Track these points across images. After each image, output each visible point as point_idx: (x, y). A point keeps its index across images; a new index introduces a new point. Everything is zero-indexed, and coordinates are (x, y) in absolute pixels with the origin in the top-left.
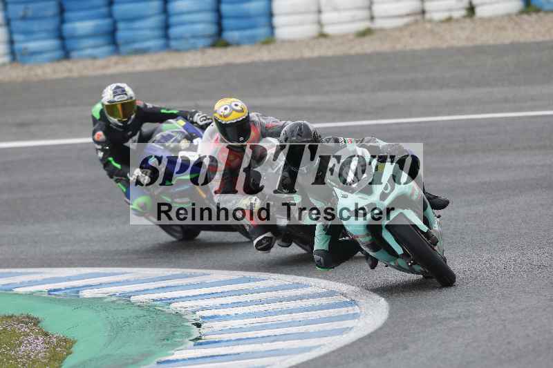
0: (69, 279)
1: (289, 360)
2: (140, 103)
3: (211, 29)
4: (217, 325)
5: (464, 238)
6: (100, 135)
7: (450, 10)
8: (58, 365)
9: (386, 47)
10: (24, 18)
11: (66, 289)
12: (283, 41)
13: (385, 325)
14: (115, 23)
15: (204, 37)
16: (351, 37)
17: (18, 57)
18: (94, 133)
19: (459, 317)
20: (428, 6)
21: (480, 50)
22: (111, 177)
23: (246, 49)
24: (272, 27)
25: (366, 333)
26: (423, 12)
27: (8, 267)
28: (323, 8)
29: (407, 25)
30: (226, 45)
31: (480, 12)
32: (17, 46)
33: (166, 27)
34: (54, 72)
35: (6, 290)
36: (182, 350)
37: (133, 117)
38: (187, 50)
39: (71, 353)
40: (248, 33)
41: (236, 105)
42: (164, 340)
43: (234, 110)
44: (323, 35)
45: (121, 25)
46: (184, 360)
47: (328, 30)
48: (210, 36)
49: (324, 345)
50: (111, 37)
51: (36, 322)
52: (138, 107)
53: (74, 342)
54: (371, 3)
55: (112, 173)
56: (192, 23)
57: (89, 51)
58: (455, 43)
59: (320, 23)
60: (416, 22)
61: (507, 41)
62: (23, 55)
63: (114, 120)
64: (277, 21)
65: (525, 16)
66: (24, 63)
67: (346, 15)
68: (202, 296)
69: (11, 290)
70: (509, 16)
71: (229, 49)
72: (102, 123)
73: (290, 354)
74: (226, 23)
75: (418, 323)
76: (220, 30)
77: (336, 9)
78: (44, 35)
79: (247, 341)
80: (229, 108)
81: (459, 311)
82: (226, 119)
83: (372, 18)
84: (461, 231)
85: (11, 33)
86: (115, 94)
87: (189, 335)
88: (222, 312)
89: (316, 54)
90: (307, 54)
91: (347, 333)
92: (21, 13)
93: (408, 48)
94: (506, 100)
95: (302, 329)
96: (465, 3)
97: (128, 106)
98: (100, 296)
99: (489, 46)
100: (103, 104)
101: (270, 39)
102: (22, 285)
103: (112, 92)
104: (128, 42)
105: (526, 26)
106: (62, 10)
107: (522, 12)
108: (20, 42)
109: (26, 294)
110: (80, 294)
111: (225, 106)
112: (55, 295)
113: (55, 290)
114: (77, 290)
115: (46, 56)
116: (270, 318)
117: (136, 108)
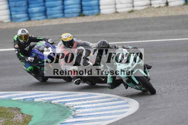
0: (30, 95)
1: (105, 123)
2: (30, 35)
3: (79, 10)
4: (81, 111)
5: (164, 81)
6: (17, 46)
7: (160, 4)
8: (27, 124)
9: (138, 16)
10: (15, 6)
11: (29, 98)
12: (103, 14)
13: (138, 111)
14: (46, 8)
15: (76, 13)
16: (126, 13)
17: (13, 20)
18: (15, 45)
19: (163, 108)
20: (153, 2)
21: (170, 17)
22: (20, 60)
23: (90, 17)
24: (99, 10)
25: (131, 113)
26: (151, 4)
27: (10, 91)
28: (117, 3)
29: (145, 9)
30: (84, 15)
31: (170, 4)
32: (13, 16)
33: (63, 9)
34: (26, 25)
35: (9, 99)
36: (69, 119)
37: (28, 40)
38: (71, 17)
39: (31, 120)
40: (91, 11)
41: (69, 35)
42: (63, 116)
43: (68, 37)
44: (117, 12)
45: (48, 9)
46: (70, 122)
47: (118, 10)
48: (79, 13)
49: (117, 117)
50: (45, 13)
51: (19, 110)
52: (30, 37)
53: (32, 116)
54: (133, 1)
55: (20, 59)
56: (72, 8)
57: (37, 18)
58: (162, 15)
59: (116, 8)
60: (148, 8)
61: (179, 14)
62: (15, 19)
63: (22, 41)
64: (101, 7)
65: (185, 6)
66: (15, 22)
67: (124, 6)
68: (76, 101)
69: (11, 99)
70: (180, 6)
71: (85, 17)
72: (17, 42)
73: (106, 121)
74: (84, 8)
75: (149, 110)
76: (82, 10)
77: (121, 3)
78: (22, 12)
79: (91, 116)
80: (66, 36)
81: (163, 106)
82: (66, 40)
83: (133, 7)
84: (164, 79)
85: (11, 11)
86: (22, 32)
87: (71, 114)
88: (83, 106)
89: (114, 19)
90: (111, 18)
91: (125, 113)
92: (14, 5)
93: (146, 17)
94: (179, 34)
95: (110, 112)
96: (165, 1)
97: (26, 36)
98: (41, 101)
99: (174, 16)
100: (18, 36)
101: (99, 14)
102: (15, 97)
103: (21, 32)
104: (50, 15)
105: (186, 9)
106: (28, 4)
107: (184, 4)
108: (14, 15)
109: (16, 100)
110: (34, 100)
111: (65, 36)
112: (26, 100)
113: (26, 99)
114: (33, 99)
115: (23, 19)
116: (99, 108)
117: (29, 37)
